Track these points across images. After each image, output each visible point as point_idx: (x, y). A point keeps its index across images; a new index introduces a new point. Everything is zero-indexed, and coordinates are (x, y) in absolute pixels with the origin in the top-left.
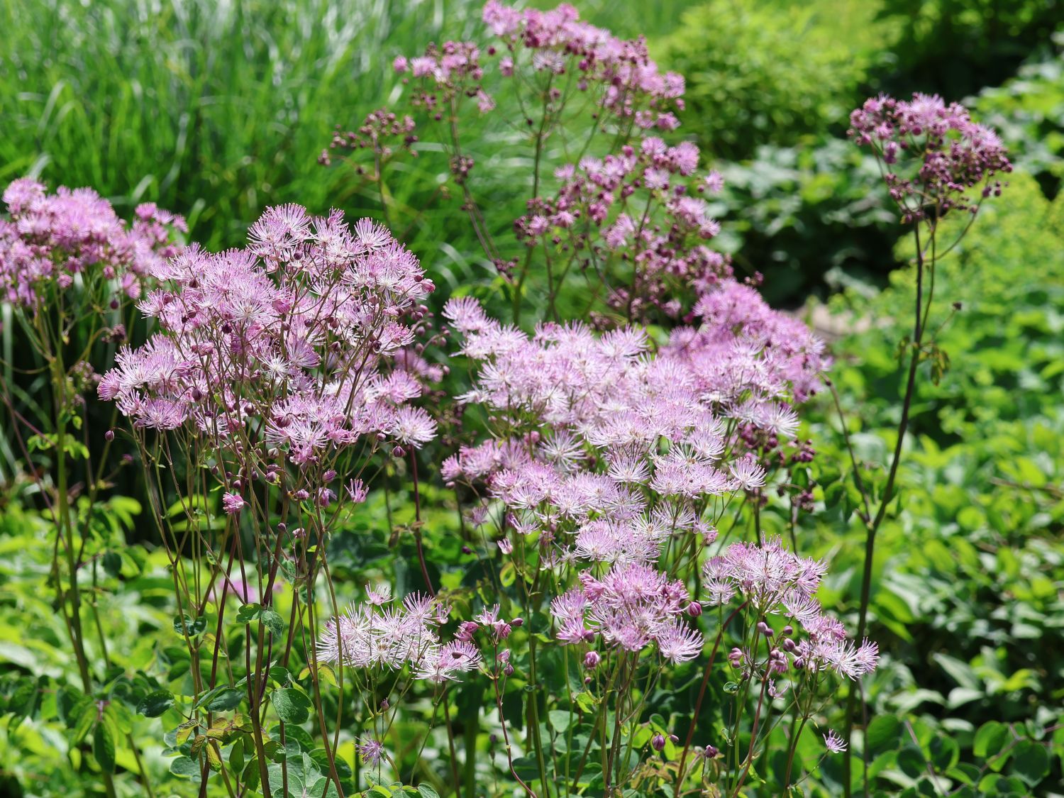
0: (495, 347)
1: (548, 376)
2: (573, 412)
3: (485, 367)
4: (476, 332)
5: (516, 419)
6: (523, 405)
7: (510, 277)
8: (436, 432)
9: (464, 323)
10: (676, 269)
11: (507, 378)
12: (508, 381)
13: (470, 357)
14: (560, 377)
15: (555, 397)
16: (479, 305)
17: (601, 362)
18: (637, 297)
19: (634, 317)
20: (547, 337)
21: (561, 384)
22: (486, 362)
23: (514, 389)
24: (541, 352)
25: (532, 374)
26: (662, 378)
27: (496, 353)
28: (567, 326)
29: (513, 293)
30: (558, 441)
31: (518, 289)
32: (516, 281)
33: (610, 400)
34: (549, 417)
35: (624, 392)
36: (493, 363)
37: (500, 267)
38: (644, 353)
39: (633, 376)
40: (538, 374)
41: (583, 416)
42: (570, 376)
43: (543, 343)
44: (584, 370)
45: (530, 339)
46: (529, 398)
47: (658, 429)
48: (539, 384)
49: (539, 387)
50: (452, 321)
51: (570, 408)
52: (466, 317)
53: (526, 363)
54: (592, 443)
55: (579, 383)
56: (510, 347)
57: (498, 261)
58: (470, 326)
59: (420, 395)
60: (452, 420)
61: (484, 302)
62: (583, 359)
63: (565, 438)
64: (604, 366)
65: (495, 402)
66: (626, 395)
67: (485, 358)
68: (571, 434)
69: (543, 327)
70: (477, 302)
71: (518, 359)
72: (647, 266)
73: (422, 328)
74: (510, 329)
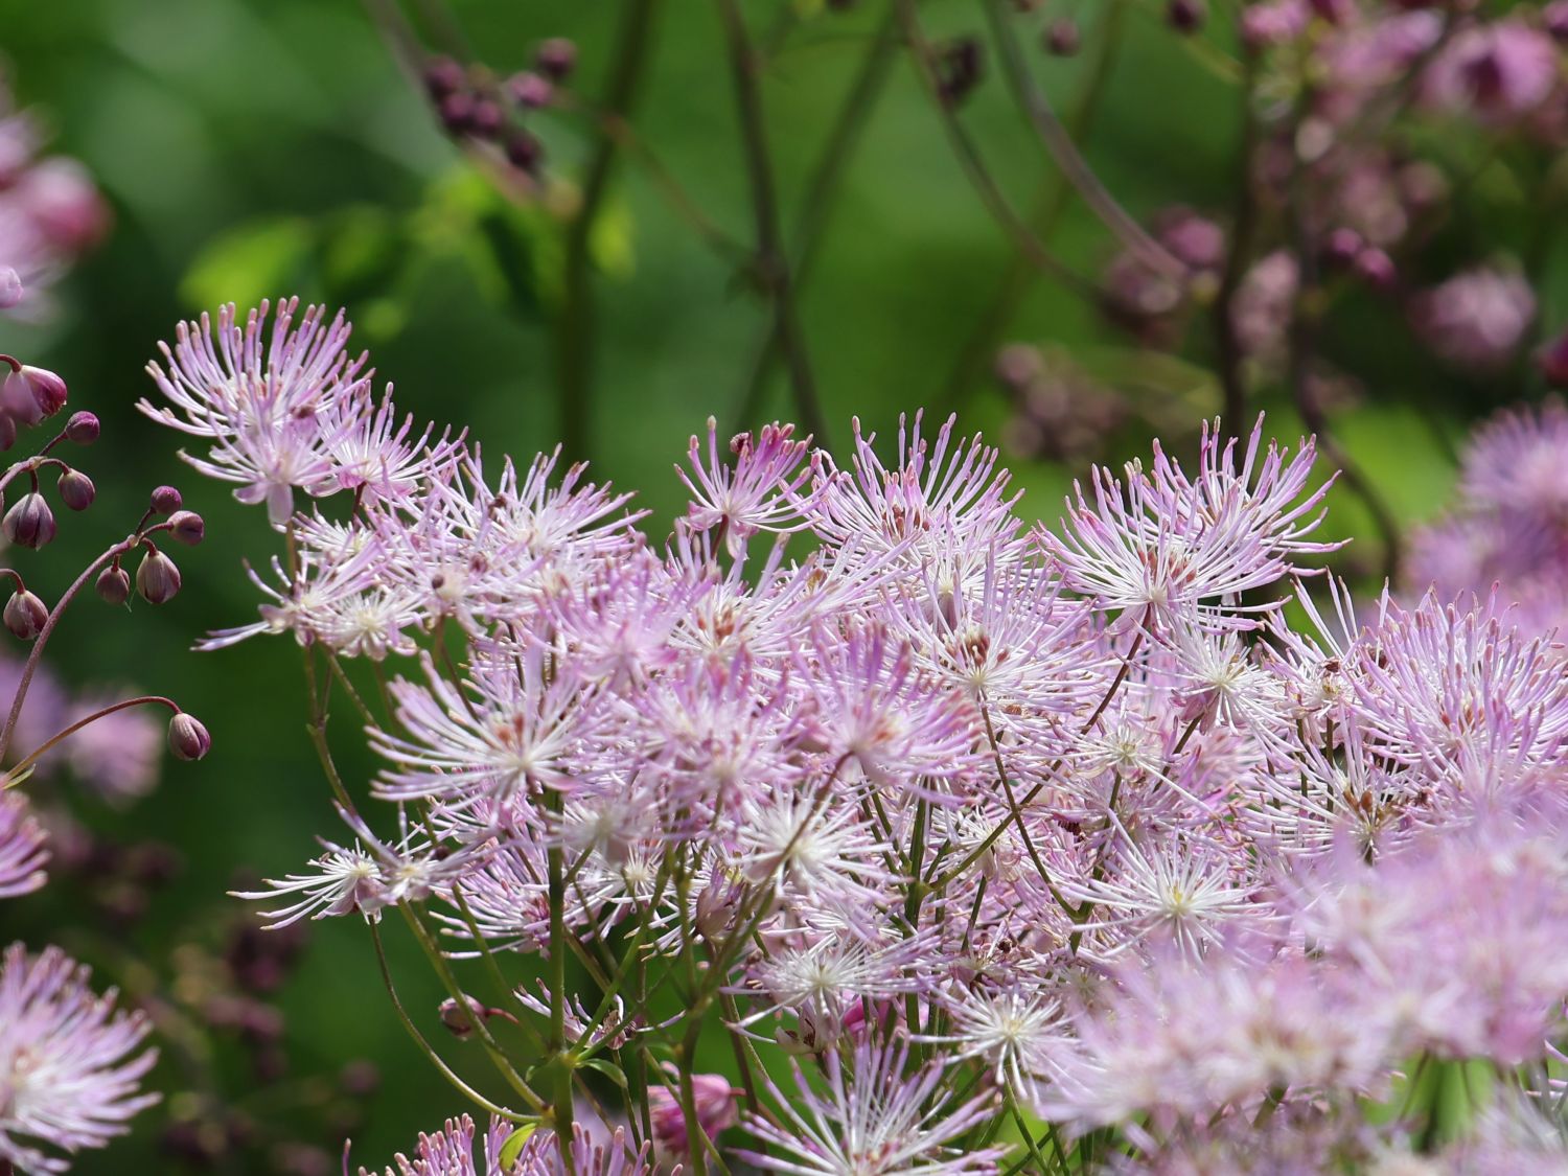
0: (458, 582)
1: (769, 730)
2: (924, 936)
3: (411, 699)
4: (346, 506)
5: (594, 1004)
6: (634, 917)
7: (523, 157)
8: (146, 1083)
9: (269, 454)
10: (1486, 76)
11: (538, 756)
12: (546, 776)
13: (319, 649)
14: (841, 733)
15: (819, 849)
16: (352, 348)
17: (1072, 638)
18: (1268, 249)
19: (1255, 373)
20: (753, 513)
21: (853, 775)
22: (411, 670)
23: (580, 815)
24: (722, 598)
25: (682, 722)
26: (1428, 718)
27: (466, 614)
28: (865, 452)
29: (548, 261)
30: (849, 1107)
31: (578, 234)
32: (562, 185)
33: (1133, 857)
34: (793, 975)
35: (1211, 807)
36: (453, 670)
37: (459, 104)
38: (1317, 587)
39: (1264, 715)
40: (715, 719)
41: (988, 959)
42: (901, 721)
43: (735, 546)
44: (977, 689)
45: (660, 538)
46: (673, 869)
47: (1406, 1000)
48: (725, 782)
49: (726, 798)
50: (202, 447)
51: (907, 916)
52: (279, 419)
53: (645, 657)
54: (1041, 1112)
55: (954, 757)
56: (546, 579)
57: (450, 70)
58: (305, 470)
59: (38, 880)
60: (229, 1007)
61: (385, 318)
62: (969, 629)
63: (883, 1092)
64: (1092, 674)
65: (477, 905)
66: (1231, 819)
67: (407, 648)
68: (919, 1059)
69: (730, 460)
70: (341, 331)
71: (597, 646)
72: (1320, 70)
73: (34, 503)
74: (538, 482)
